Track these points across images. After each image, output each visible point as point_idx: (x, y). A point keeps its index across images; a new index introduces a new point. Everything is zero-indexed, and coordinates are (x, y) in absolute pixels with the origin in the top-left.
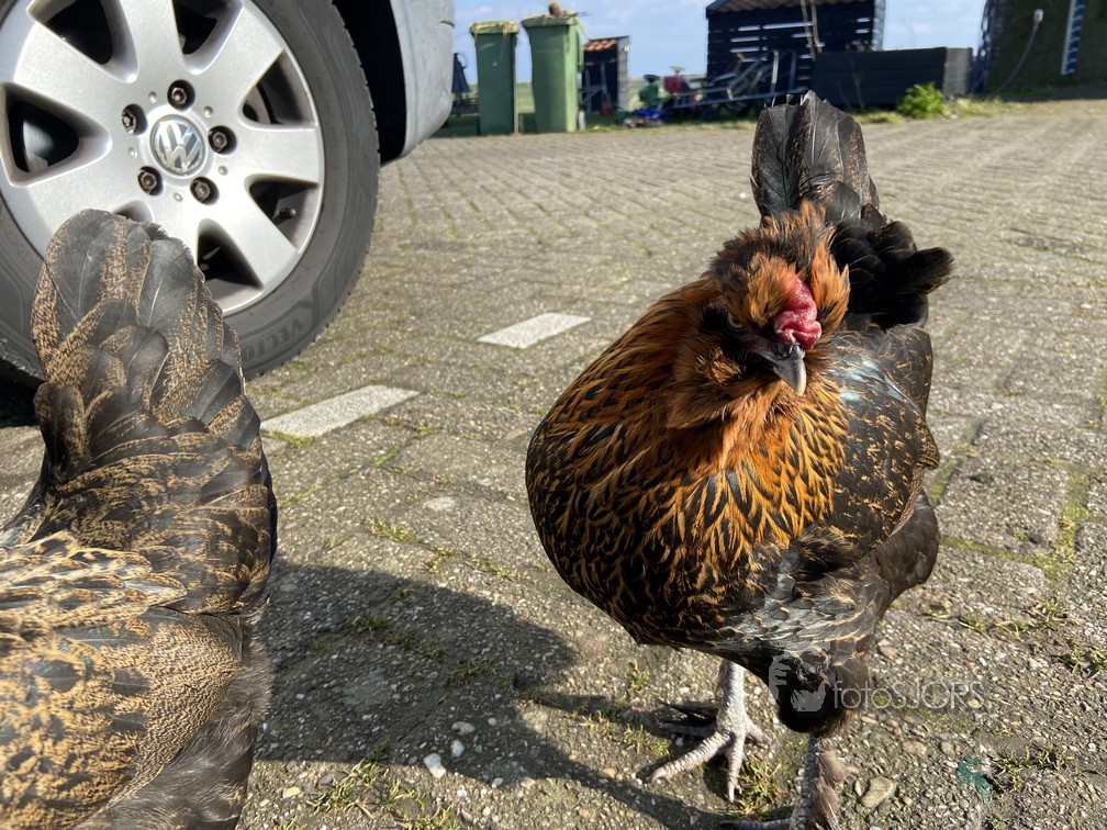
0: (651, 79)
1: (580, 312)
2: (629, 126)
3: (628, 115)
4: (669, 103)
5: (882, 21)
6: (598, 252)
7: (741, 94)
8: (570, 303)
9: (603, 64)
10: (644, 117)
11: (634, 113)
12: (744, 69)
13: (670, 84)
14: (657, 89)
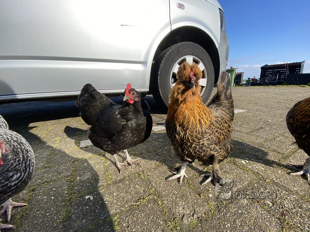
0: (249, 78)
1: (245, 110)
2: (244, 86)
3: (243, 84)
4: (252, 83)
5: (303, 69)
7: (269, 81)
9: (239, 77)
10: (247, 85)
11: (245, 84)
12: (270, 77)
13: (253, 79)
14: (250, 80)
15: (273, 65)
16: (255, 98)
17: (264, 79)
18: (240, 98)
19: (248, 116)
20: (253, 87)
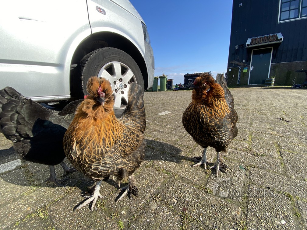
0: (177, 84)
1: (170, 111)
2: (173, 91)
3: (173, 89)
4: (179, 88)
6: (172, 104)
7: (190, 86)
8: (169, 110)
9: (170, 83)
10: (176, 89)
11: (174, 89)
12: (190, 83)
13: (179, 85)
14: (177, 86)
15: (192, 74)
16: (179, 101)
17: (186, 85)
18: (169, 101)
19: (172, 117)
20: (180, 91)
